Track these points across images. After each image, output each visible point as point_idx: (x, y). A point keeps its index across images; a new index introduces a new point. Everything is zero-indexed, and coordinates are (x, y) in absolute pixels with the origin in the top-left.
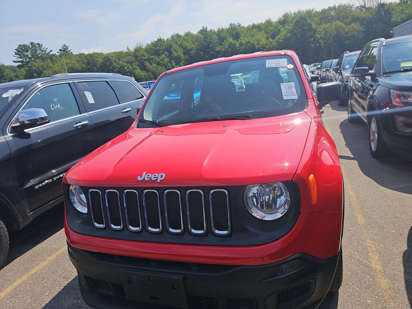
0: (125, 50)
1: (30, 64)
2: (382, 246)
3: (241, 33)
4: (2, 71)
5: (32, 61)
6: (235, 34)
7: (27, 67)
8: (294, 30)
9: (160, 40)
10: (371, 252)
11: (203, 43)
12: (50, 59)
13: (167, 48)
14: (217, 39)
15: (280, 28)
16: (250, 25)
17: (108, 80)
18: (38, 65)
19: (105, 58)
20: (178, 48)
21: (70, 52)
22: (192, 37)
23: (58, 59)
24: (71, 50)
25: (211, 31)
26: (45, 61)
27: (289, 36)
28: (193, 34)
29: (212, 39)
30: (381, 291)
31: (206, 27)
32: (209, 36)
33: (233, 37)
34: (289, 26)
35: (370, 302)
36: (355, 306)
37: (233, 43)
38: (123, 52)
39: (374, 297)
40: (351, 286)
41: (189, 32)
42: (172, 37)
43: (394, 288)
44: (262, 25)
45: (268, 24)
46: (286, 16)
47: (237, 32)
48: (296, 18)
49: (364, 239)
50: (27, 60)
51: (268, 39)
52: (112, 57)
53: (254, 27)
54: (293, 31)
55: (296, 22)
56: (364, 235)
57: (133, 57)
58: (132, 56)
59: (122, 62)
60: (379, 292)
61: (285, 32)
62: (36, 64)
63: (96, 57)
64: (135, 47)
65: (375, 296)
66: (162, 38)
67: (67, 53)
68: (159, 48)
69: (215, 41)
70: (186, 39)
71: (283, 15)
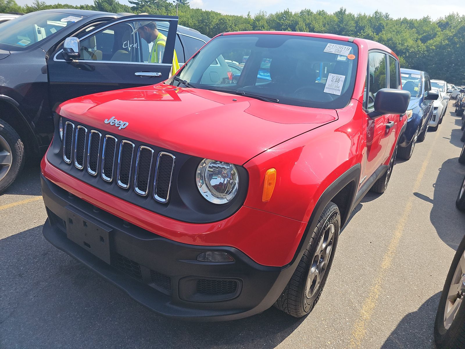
0: (245, 16)
1: (144, 8)
2: (389, 297)
3: (385, 26)
4: (115, 9)
5: (147, 6)
6: (377, 26)
7: (140, 10)
8: (455, 38)
9: (286, 13)
10: (371, 298)
11: (335, 28)
12: (165, 8)
13: (292, 23)
14: (354, 26)
15: (438, 31)
16: (400, 19)
17: (180, 34)
18: (152, 11)
19: (221, 19)
20: (304, 27)
21: (188, 4)
22: (325, 18)
23: (173, 9)
24: (189, 2)
25: (350, 15)
26: (160, 9)
27: (445, 43)
28: (327, 14)
29: (347, 25)
30: (350, 338)
31: (345, 10)
32: (344, 21)
33: (374, 28)
34: (450, 31)
35: (329, 343)
36: (310, 340)
37: (371, 36)
38: (242, 17)
39: (337, 341)
40: (321, 321)
41: (323, 11)
42: (302, 12)
43: (368, 342)
44: (416, 23)
45: (424, 22)
46: (451, 18)
47: (381, 23)
48: (462, 23)
49: (374, 283)
50: (143, 3)
51: (416, 41)
52: (229, 20)
53: (405, 21)
54: (452, 39)
55: (460, 29)
56: (377, 280)
57: (252, 26)
58: (250, 25)
59: (238, 29)
60: (347, 338)
61: (441, 38)
62: (150, 10)
63: (212, 17)
64: (257, 15)
65: (339, 340)
66: (290, 11)
67: (184, 5)
68: (283, 22)
69: (351, 28)
70: (317, 18)
71: (447, 16)
